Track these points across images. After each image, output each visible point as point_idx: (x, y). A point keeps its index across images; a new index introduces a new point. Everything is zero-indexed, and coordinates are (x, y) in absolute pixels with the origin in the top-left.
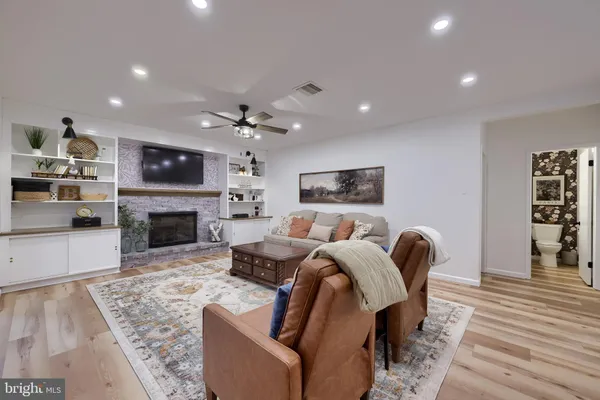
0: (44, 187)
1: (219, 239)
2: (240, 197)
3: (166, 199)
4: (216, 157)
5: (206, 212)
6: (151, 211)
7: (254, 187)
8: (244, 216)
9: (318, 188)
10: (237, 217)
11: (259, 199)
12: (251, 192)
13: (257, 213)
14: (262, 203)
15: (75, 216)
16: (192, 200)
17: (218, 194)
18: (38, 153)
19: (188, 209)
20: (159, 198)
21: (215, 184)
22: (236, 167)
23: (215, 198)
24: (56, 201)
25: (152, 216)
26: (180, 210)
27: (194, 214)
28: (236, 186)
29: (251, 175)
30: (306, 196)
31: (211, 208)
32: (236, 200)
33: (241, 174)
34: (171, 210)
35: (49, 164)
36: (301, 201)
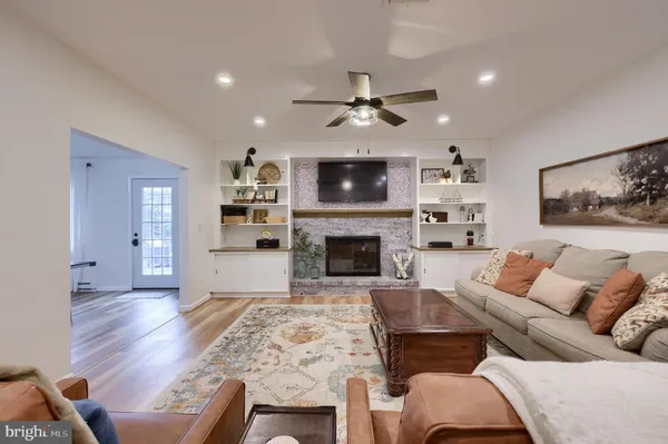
0: (242, 211)
1: (405, 276)
2: (442, 217)
3: (343, 220)
4: (407, 163)
5: (393, 237)
6: (328, 234)
7: (468, 200)
8: (447, 246)
9: (576, 195)
10: (435, 246)
11: (478, 219)
12: (462, 208)
13: (470, 242)
14: (482, 226)
15: (259, 238)
16: (374, 221)
17: (409, 214)
18: (237, 183)
19: (369, 232)
20: (336, 220)
21: (406, 200)
22: (437, 172)
23: (406, 219)
24: (251, 224)
25: (329, 240)
26: (360, 234)
27: (376, 240)
28: (436, 201)
29: (459, 182)
30: (553, 211)
31: (399, 232)
32: (433, 220)
33: (443, 182)
34: (348, 234)
35: (243, 191)
36: (543, 222)
